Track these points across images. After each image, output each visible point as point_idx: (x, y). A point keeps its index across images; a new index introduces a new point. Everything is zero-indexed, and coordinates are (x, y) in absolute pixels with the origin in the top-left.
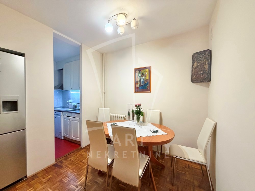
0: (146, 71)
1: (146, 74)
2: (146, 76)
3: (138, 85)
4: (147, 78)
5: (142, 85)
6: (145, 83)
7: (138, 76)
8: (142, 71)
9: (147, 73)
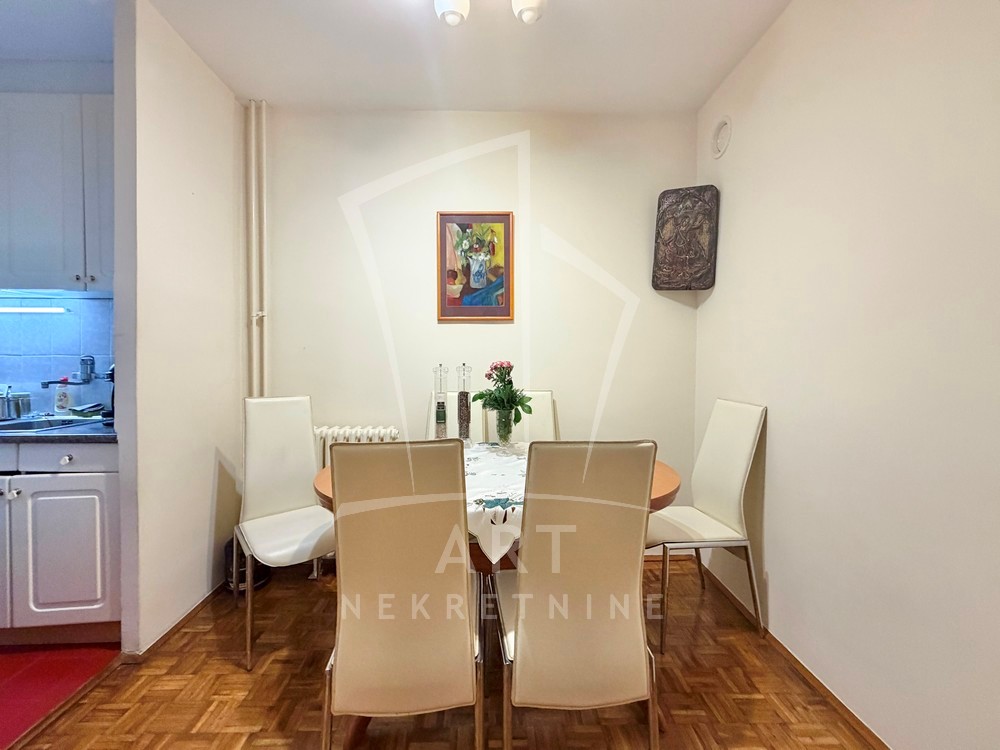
0: (492, 231)
1: (491, 243)
2: (492, 251)
3: (456, 289)
4: (499, 260)
5: (477, 290)
6: (488, 279)
7: (456, 247)
8: (477, 229)
9: (499, 241)
